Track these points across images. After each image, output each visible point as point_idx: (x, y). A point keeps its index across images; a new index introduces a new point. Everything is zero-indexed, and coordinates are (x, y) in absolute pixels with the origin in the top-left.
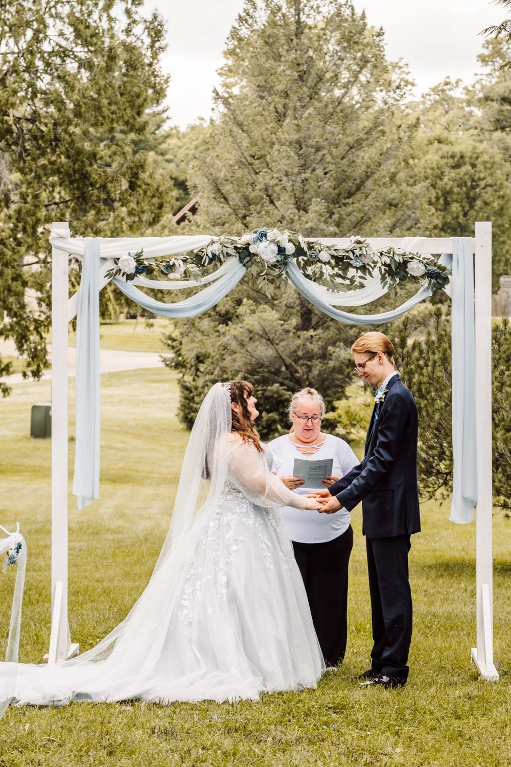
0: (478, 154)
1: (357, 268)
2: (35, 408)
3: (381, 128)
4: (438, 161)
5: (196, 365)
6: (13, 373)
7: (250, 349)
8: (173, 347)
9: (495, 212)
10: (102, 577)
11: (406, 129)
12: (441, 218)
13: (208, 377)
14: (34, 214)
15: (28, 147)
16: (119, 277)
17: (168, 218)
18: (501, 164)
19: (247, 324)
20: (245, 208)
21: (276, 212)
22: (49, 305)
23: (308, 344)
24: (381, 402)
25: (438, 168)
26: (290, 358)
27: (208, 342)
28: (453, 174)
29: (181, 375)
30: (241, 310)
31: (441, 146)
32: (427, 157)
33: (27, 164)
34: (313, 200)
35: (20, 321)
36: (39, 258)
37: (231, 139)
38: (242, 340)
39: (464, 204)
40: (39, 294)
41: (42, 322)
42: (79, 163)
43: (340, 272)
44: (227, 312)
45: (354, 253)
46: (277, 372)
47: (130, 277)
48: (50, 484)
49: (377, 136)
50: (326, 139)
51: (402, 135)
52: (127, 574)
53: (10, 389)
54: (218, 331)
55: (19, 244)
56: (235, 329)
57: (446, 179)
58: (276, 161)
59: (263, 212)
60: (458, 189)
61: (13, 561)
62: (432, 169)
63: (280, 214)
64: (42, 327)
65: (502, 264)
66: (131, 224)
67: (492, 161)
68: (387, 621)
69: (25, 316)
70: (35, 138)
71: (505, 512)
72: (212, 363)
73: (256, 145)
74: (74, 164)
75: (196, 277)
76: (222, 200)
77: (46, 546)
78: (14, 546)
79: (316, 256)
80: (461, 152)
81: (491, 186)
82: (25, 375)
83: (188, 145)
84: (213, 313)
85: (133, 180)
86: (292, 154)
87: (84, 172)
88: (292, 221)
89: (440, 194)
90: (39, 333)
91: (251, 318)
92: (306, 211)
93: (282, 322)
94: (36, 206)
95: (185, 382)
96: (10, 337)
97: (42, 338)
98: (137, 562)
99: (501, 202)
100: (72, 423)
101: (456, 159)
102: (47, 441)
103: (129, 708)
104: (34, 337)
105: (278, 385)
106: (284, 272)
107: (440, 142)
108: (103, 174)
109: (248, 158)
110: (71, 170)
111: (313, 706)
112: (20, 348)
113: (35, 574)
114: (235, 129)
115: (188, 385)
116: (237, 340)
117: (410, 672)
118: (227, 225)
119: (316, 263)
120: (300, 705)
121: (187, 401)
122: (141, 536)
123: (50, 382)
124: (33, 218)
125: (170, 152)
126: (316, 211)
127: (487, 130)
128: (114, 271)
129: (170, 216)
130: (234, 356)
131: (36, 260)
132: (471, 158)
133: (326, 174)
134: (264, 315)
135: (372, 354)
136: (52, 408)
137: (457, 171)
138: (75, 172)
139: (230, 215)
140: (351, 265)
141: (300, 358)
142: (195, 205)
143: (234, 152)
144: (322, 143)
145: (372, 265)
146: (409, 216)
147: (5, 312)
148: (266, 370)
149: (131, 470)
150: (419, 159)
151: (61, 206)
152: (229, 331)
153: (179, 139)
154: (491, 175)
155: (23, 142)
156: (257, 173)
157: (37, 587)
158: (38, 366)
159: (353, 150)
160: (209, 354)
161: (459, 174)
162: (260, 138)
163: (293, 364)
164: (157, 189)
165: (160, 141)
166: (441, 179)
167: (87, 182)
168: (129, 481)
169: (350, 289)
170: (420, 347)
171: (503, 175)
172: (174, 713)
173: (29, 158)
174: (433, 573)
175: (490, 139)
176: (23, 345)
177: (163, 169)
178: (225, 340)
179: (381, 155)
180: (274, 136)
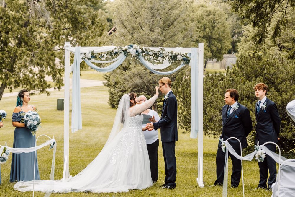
0: (216, 11)
1: (161, 57)
2: (58, 100)
3: (180, 3)
4: (202, 13)
5: (115, 85)
6: (51, 87)
7: (133, 80)
8: (107, 79)
9: (222, 32)
10: (80, 156)
11: (189, 3)
12: (202, 34)
13: (119, 90)
14: (59, 32)
15: (57, 9)
16: (86, 59)
17: (106, 33)
18: (224, 15)
19: (133, 71)
20: (132, 30)
21: (143, 32)
22: (64, 64)
23: (154, 78)
24: (166, 99)
25: (202, 16)
26: (147, 83)
27: (119, 77)
28: (207, 18)
29: (110, 89)
30: (131, 66)
31: (203, 8)
32: (198, 12)
33: (56, 15)
34: (156, 28)
35: (53, 69)
36: (60, 48)
37: (128, 6)
38: (131, 77)
39: (211, 29)
40: (60, 60)
41: (61, 70)
42: (74, 15)
43: (156, 58)
44: (126, 67)
45: (160, 52)
46: (143, 88)
47: (89, 59)
48: (64, 126)
49: (178, 6)
50: (161, 7)
51: (187, 5)
52: (89, 156)
53: (50, 93)
54: (123, 73)
55: (53, 43)
56: (129, 73)
57: (204, 20)
58: (143, 14)
59: (139, 32)
60: (209, 23)
61: (52, 147)
62: (200, 16)
63: (144, 33)
64: (61, 72)
65: (224, 50)
66: (92, 36)
67: (221, 13)
68: (168, 168)
69: (55, 68)
70: (59, 6)
71: (214, 136)
72: (121, 85)
73: (136, 8)
74: (73, 15)
75: (110, 59)
76: (124, 28)
77: (62, 146)
78: (52, 143)
79: (148, 53)
80: (210, 10)
81: (220, 22)
82: (55, 88)
83: (114, 6)
84: (121, 67)
85: (93, 21)
86: (149, 12)
87: (76, 18)
88: (149, 35)
89: (202, 25)
90: (60, 74)
91: (134, 69)
92: (154, 32)
93: (145, 71)
94: (59, 30)
95: (111, 91)
96: (50, 75)
97: (61, 75)
98: (92, 152)
99: (224, 28)
100: (71, 105)
101: (208, 13)
102: (63, 111)
103: (87, 194)
104: (58, 75)
105: (143, 92)
106: (138, 58)
107: (202, 6)
108: (83, 19)
109: (134, 13)
110: (72, 17)
111: (144, 194)
112: (53, 79)
113: (58, 155)
114: (129, 3)
115: (112, 92)
116: (129, 77)
117: (177, 185)
118: (126, 36)
119: (148, 55)
120: (141, 194)
121: (112, 98)
122: (94, 143)
123: (64, 90)
124: (58, 34)
125: (107, 9)
126: (157, 32)
127: (219, 2)
128: (84, 57)
129: (107, 32)
130: (128, 82)
131: (59, 48)
132: (213, 12)
133: (161, 18)
134: (139, 68)
135: (164, 84)
136: (65, 100)
137: (208, 17)
138: (73, 18)
139: (127, 33)
140: (159, 56)
141: (151, 83)
142: (115, 29)
143: (129, 11)
144: (159, 8)
145: (166, 56)
146: (189, 34)
147: (48, 66)
148: (139, 87)
149: (91, 122)
150: (195, 13)
151: (68, 30)
152: (126, 73)
153: (110, 4)
154: (220, 18)
155: (55, 7)
156: (136, 18)
157: (59, 159)
158: (60, 85)
159: (170, 10)
160: (119, 81)
161: (209, 18)
162: (137, 6)
163: (149, 85)
164: (102, 24)
165: (103, 5)
166: (203, 20)
167: (77, 22)
168: (91, 126)
169: (158, 64)
170: (187, 81)
171: (224, 18)
172: (102, 195)
173: (57, 13)
174: (190, 156)
175: (221, 6)
176: (54, 78)
177: (104, 15)
178: (125, 76)
179: (180, 12)
180: (142, 5)
